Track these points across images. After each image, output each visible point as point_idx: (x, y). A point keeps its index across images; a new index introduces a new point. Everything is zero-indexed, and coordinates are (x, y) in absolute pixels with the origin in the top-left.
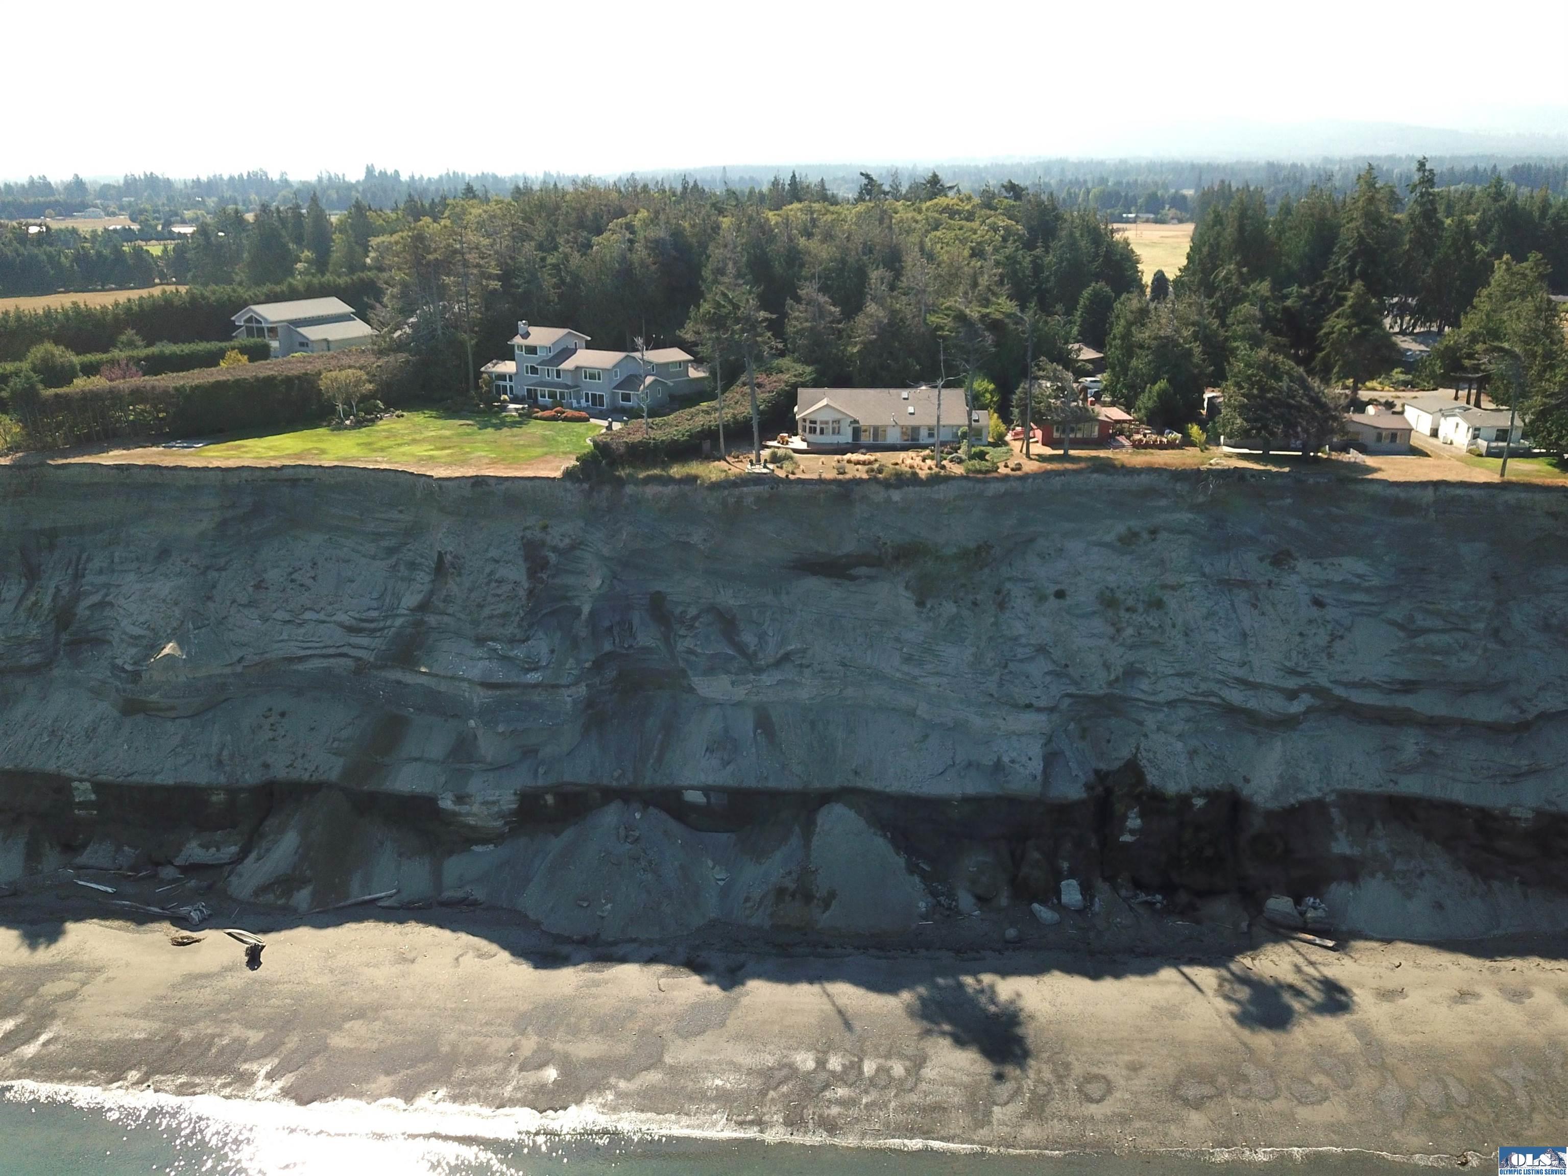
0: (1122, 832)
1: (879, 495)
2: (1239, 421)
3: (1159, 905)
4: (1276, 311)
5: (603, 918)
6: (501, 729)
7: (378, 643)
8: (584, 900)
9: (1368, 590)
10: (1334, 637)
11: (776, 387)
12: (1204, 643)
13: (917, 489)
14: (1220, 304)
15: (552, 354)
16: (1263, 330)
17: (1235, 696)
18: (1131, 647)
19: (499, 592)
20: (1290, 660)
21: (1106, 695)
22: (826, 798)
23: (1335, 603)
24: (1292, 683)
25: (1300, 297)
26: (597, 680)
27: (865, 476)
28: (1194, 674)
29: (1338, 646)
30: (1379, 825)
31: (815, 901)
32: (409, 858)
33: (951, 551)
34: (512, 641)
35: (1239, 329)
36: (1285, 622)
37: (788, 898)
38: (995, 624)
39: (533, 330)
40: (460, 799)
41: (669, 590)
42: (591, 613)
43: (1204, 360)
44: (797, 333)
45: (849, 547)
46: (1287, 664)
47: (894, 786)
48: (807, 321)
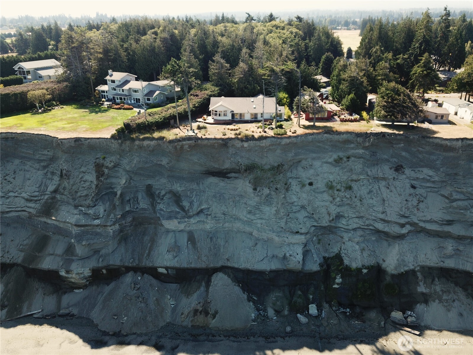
0: (334, 284)
1: (239, 144)
2: (383, 112)
3: (348, 314)
4: (394, 64)
5: (123, 323)
6: (84, 243)
7: (38, 206)
8: (115, 315)
9: (434, 182)
10: (419, 201)
11: (203, 96)
12: (368, 204)
13: (254, 142)
14: (373, 62)
15: (121, 83)
16: (390, 72)
17: (380, 226)
18: (339, 206)
19: (84, 185)
20: (402, 211)
21: (329, 226)
22: (216, 270)
23: (420, 187)
24: (403, 221)
25: (403, 59)
26: (124, 222)
27: (233, 137)
28: (364, 217)
29: (421, 205)
30: (437, 279)
31: (210, 315)
32: (48, 296)
33: (267, 167)
34: (89, 207)
35: (381, 72)
36: (400, 195)
37: (198, 314)
38: (285, 197)
39: (115, 74)
40: (68, 272)
41: (154, 183)
42: (121, 195)
43: (368, 85)
44: (213, 74)
45: (227, 165)
46: (401, 213)
47: (243, 265)
48: (216, 69)
